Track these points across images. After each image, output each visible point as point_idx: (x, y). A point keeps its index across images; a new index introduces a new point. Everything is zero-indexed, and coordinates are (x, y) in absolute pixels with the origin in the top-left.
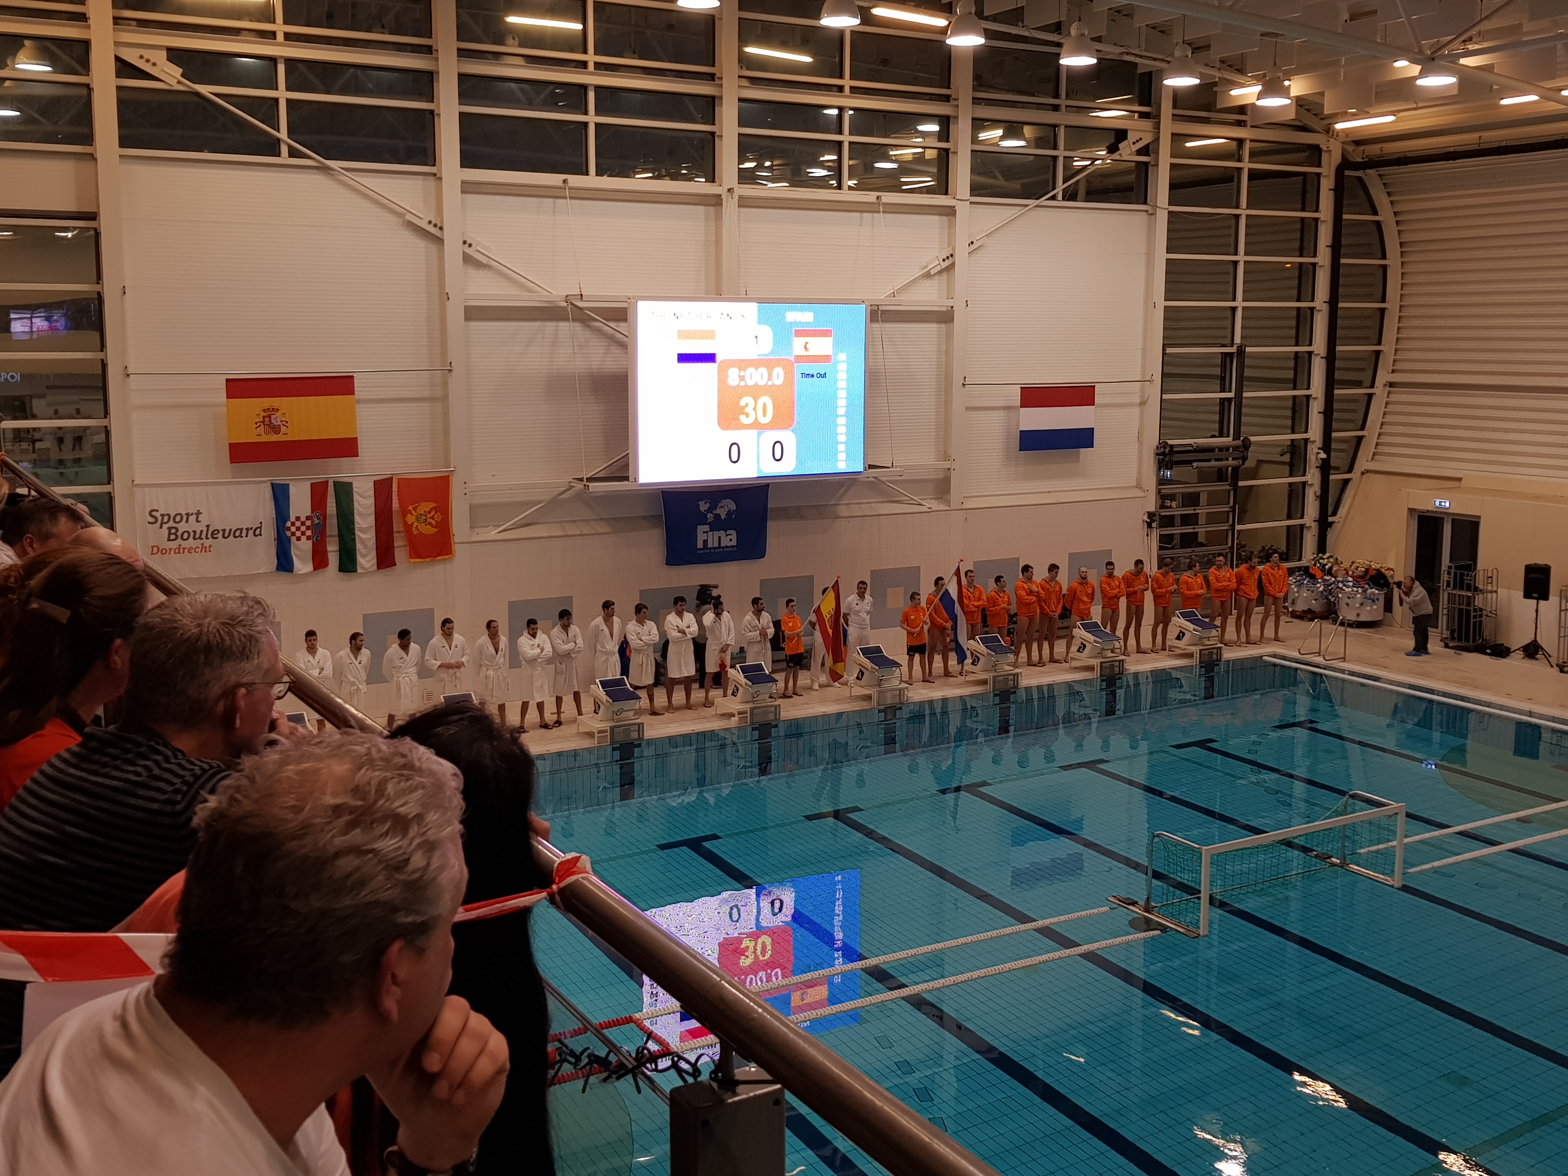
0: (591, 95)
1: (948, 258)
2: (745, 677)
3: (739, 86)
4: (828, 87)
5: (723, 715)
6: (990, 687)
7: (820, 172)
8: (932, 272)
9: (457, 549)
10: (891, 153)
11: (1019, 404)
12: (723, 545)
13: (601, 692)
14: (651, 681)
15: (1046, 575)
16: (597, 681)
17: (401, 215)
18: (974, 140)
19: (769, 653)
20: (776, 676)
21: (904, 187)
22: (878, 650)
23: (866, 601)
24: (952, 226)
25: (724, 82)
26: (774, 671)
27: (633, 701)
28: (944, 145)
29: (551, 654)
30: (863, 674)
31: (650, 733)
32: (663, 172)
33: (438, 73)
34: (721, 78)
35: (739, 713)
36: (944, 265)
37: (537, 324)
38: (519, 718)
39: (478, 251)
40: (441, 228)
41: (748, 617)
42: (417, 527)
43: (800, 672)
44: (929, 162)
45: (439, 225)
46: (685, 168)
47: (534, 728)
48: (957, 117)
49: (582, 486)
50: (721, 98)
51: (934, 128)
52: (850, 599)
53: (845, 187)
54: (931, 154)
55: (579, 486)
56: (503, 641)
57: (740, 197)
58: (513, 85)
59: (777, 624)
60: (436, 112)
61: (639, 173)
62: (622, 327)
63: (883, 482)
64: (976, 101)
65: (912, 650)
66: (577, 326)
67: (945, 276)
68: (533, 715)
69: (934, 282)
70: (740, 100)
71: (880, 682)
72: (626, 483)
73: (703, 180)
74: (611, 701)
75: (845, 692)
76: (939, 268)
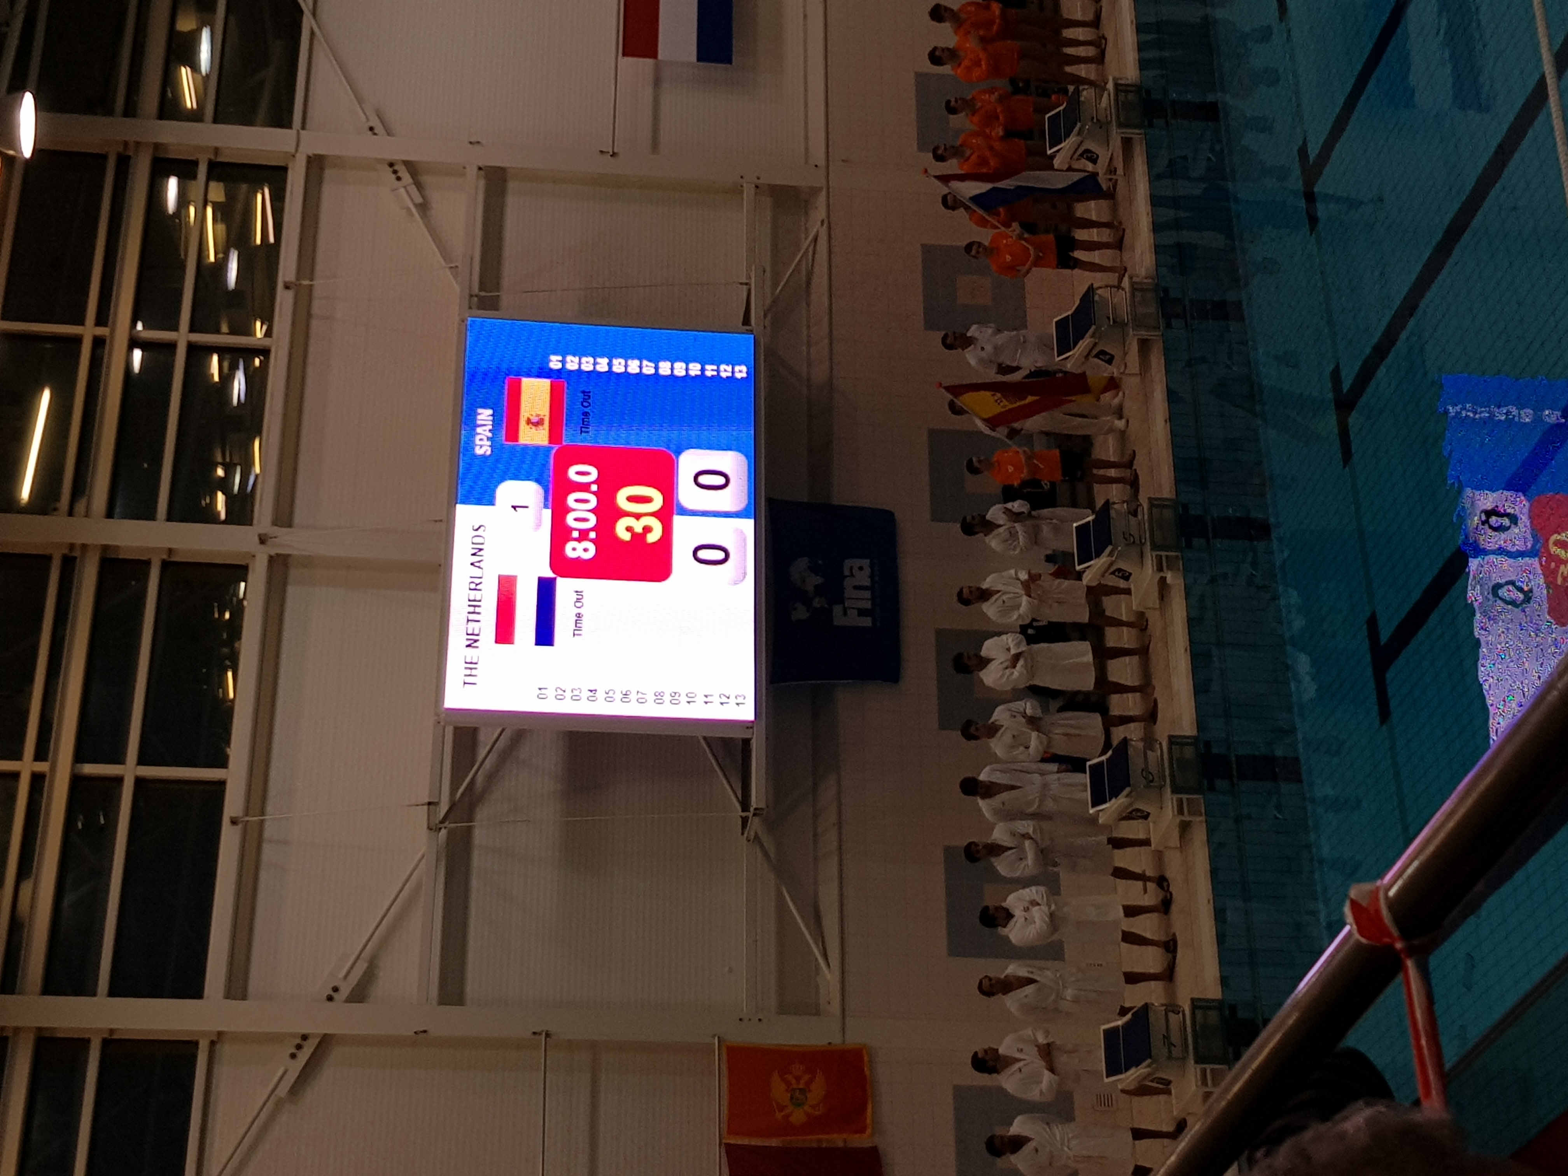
0: (89, 769)
1: (395, 172)
2: (1098, 555)
3: (87, 515)
4: (96, 363)
5: (1162, 597)
6: (1135, 133)
7: (239, 385)
8: (419, 200)
9: (854, 1038)
10: (212, 258)
11: (649, 62)
12: (867, 583)
13: (1111, 807)
14: (1096, 720)
15: (946, 27)
16: (1091, 811)
17: (279, 1105)
18: (195, 116)
19: (1060, 511)
20: (1099, 503)
21: (272, 240)
22: (1061, 325)
23: (976, 335)
24: (340, 162)
25: (79, 541)
26: (1091, 505)
27: (1131, 751)
28: (202, 171)
29: (1042, 889)
30: (1103, 353)
31: (1187, 727)
32: (225, 650)
33: (39, 1029)
34: (72, 546)
35: (1160, 569)
36: (407, 178)
37: (475, 882)
38: (1150, 948)
39: (346, 977)
40: (305, 1037)
41: (993, 544)
42: (814, 1107)
43: (1093, 456)
44: (230, 196)
45: (299, 1041)
46: (222, 614)
47: (1168, 925)
48: (157, 146)
49: (756, 820)
50: (105, 548)
51: (173, 184)
52: (973, 362)
53: (267, 342)
54: (217, 192)
55: (755, 824)
56: (1014, 969)
57: (275, 523)
58: (66, 902)
59: (1009, 494)
60: (106, 1036)
61: (226, 692)
62: (486, 738)
63: (774, 302)
64: (130, 111)
65: (1066, 262)
66: (482, 814)
67: (426, 179)
68: (1145, 926)
69: (436, 197)
70: (110, 514)
71: (1119, 324)
72: (754, 744)
73: (243, 585)
74: (1128, 790)
75: (1131, 384)
76: (413, 189)
